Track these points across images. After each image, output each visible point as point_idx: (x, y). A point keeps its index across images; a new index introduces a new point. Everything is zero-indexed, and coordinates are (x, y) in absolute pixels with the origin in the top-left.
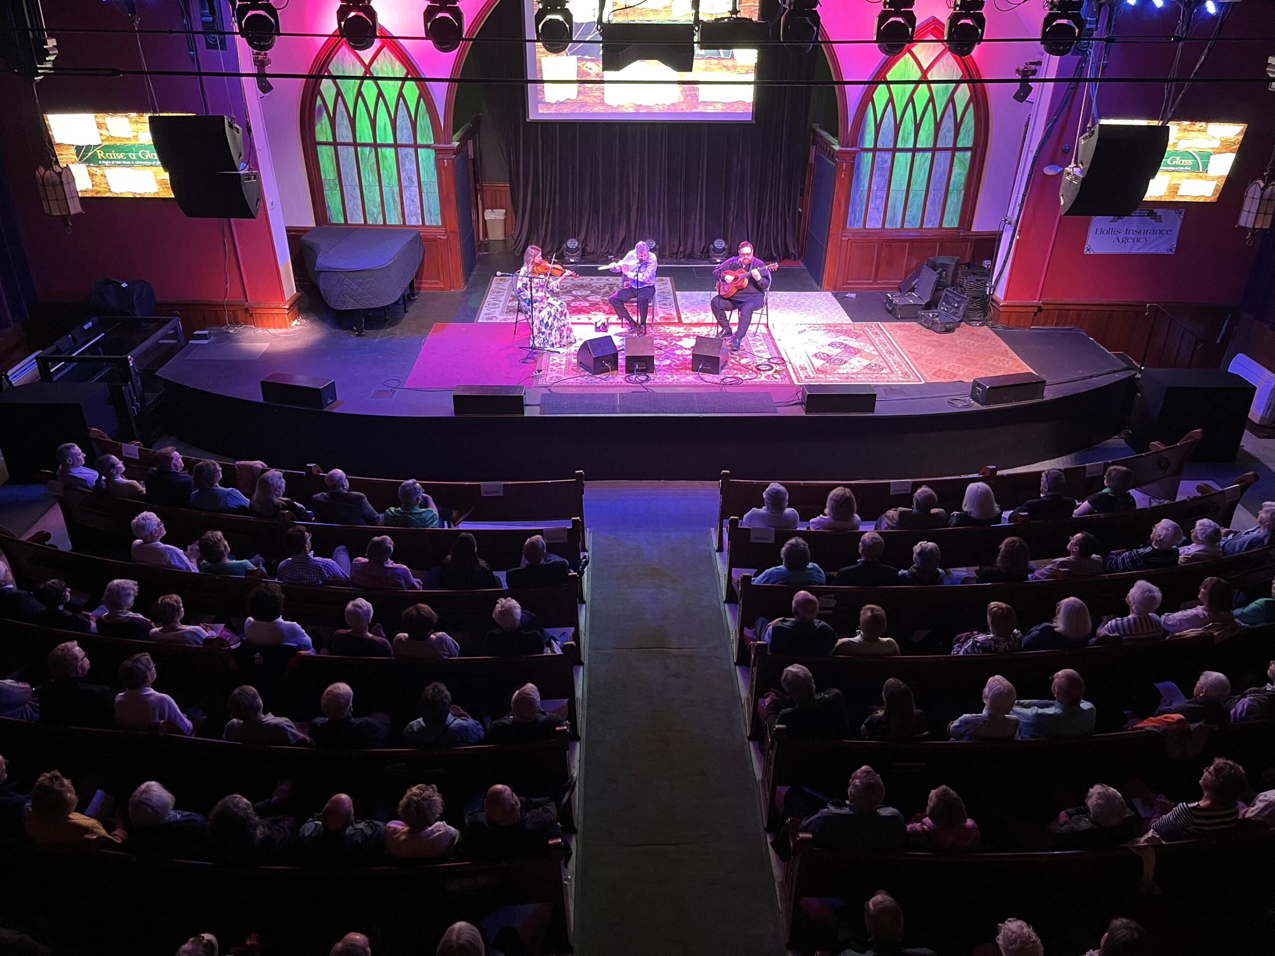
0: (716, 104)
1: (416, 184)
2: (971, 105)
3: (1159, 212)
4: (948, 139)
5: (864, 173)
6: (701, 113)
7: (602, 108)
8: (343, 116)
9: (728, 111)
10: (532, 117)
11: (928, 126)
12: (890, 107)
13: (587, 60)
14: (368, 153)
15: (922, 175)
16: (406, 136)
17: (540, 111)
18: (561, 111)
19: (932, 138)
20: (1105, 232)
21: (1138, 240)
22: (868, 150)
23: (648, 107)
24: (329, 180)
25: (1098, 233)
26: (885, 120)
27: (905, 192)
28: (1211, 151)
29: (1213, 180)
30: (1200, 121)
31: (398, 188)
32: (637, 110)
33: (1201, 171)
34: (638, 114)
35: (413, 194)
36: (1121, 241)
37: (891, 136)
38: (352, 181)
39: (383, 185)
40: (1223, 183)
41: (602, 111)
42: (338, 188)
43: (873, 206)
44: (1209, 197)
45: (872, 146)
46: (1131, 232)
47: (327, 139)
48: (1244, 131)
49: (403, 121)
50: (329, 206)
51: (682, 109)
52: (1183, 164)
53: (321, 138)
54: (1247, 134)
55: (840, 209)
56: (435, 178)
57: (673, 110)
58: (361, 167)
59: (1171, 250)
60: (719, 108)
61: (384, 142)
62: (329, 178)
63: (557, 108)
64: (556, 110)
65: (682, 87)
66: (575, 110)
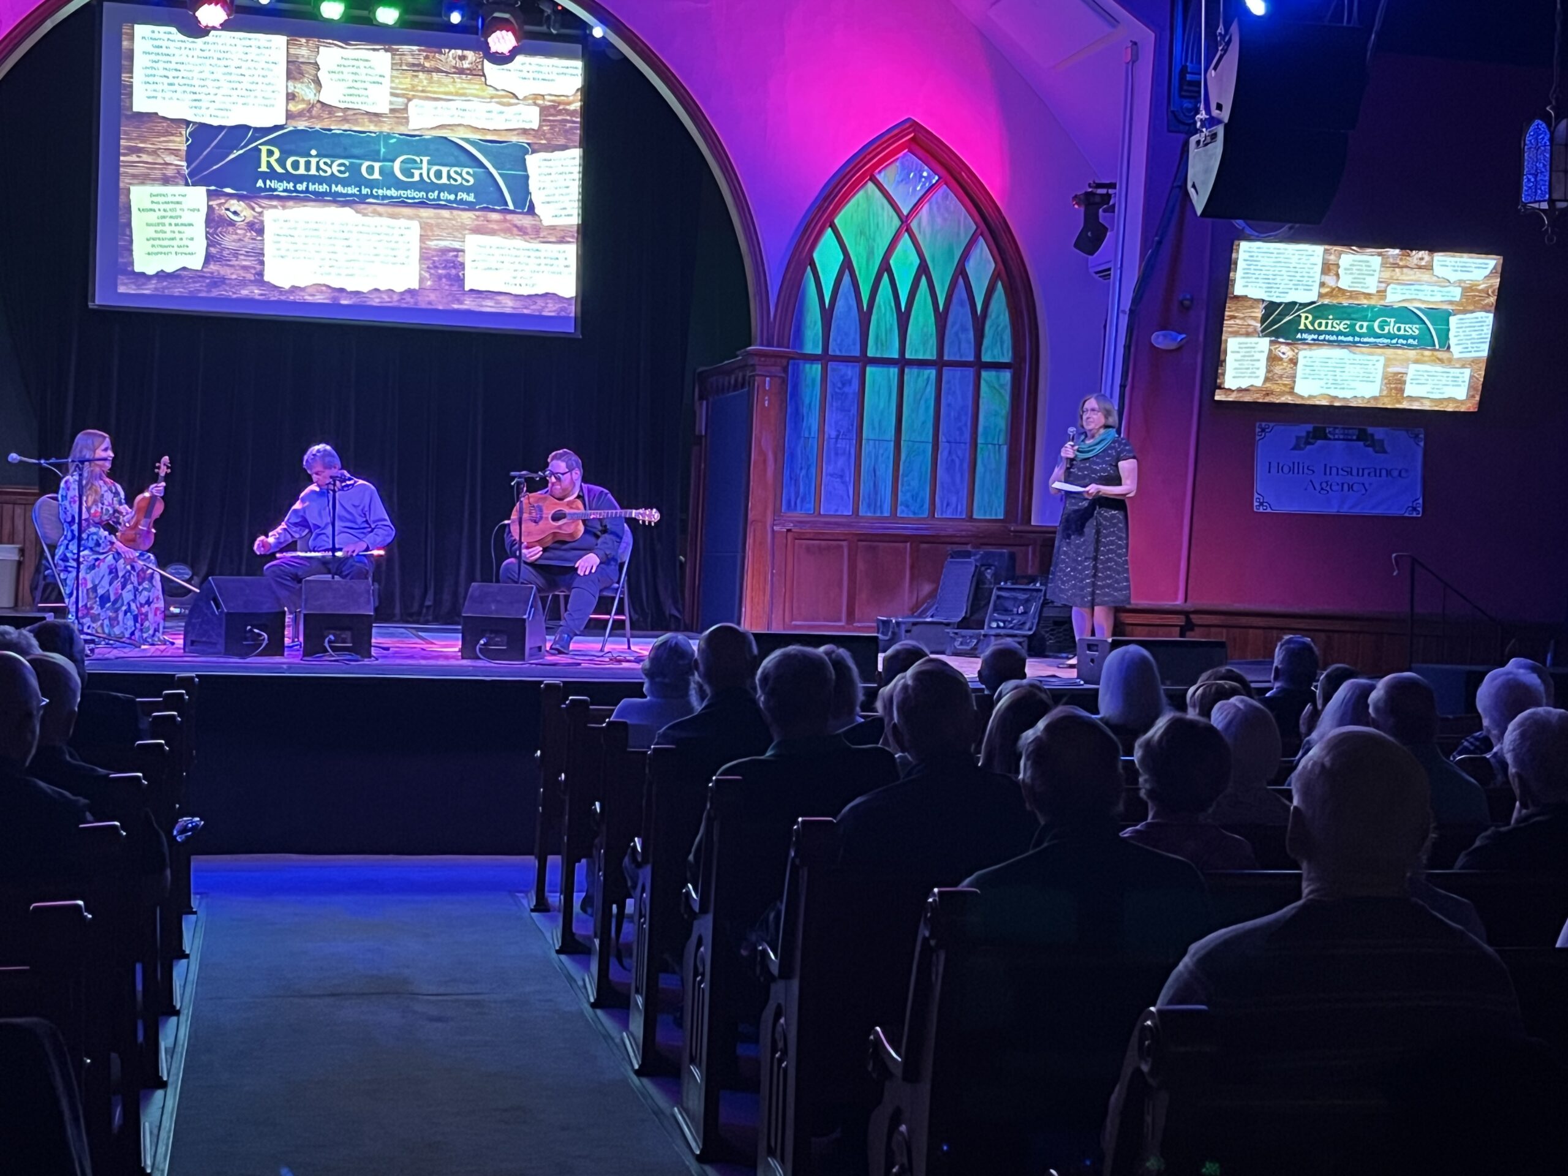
0: (499, 298)
2: (999, 285)
3: (1379, 433)
4: (964, 345)
5: (807, 401)
6: (468, 313)
7: (256, 291)
9: (526, 311)
10: (100, 299)
11: (923, 319)
12: (847, 278)
13: (231, 196)
15: (922, 410)
17: (122, 289)
18: (167, 292)
19: (933, 342)
20: (1286, 469)
21: (1351, 487)
22: (813, 358)
23: (357, 293)
25: (1274, 470)
26: (840, 303)
27: (892, 444)
28: (1450, 308)
29: (1463, 367)
30: (1420, 250)
32: (334, 298)
33: (1437, 347)
34: (335, 306)
36: (1318, 487)
37: (855, 334)
40: (1483, 373)
41: (257, 297)
43: (831, 469)
44: (1462, 402)
45: (819, 351)
46: (1334, 471)
48: (1499, 269)
51: (430, 303)
52: (1402, 332)
54: (1507, 275)
55: (765, 470)
57: (410, 302)
59: (1414, 509)
60: (508, 306)
63: (159, 286)
64: (156, 289)
65: (428, 259)
66: (200, 291)
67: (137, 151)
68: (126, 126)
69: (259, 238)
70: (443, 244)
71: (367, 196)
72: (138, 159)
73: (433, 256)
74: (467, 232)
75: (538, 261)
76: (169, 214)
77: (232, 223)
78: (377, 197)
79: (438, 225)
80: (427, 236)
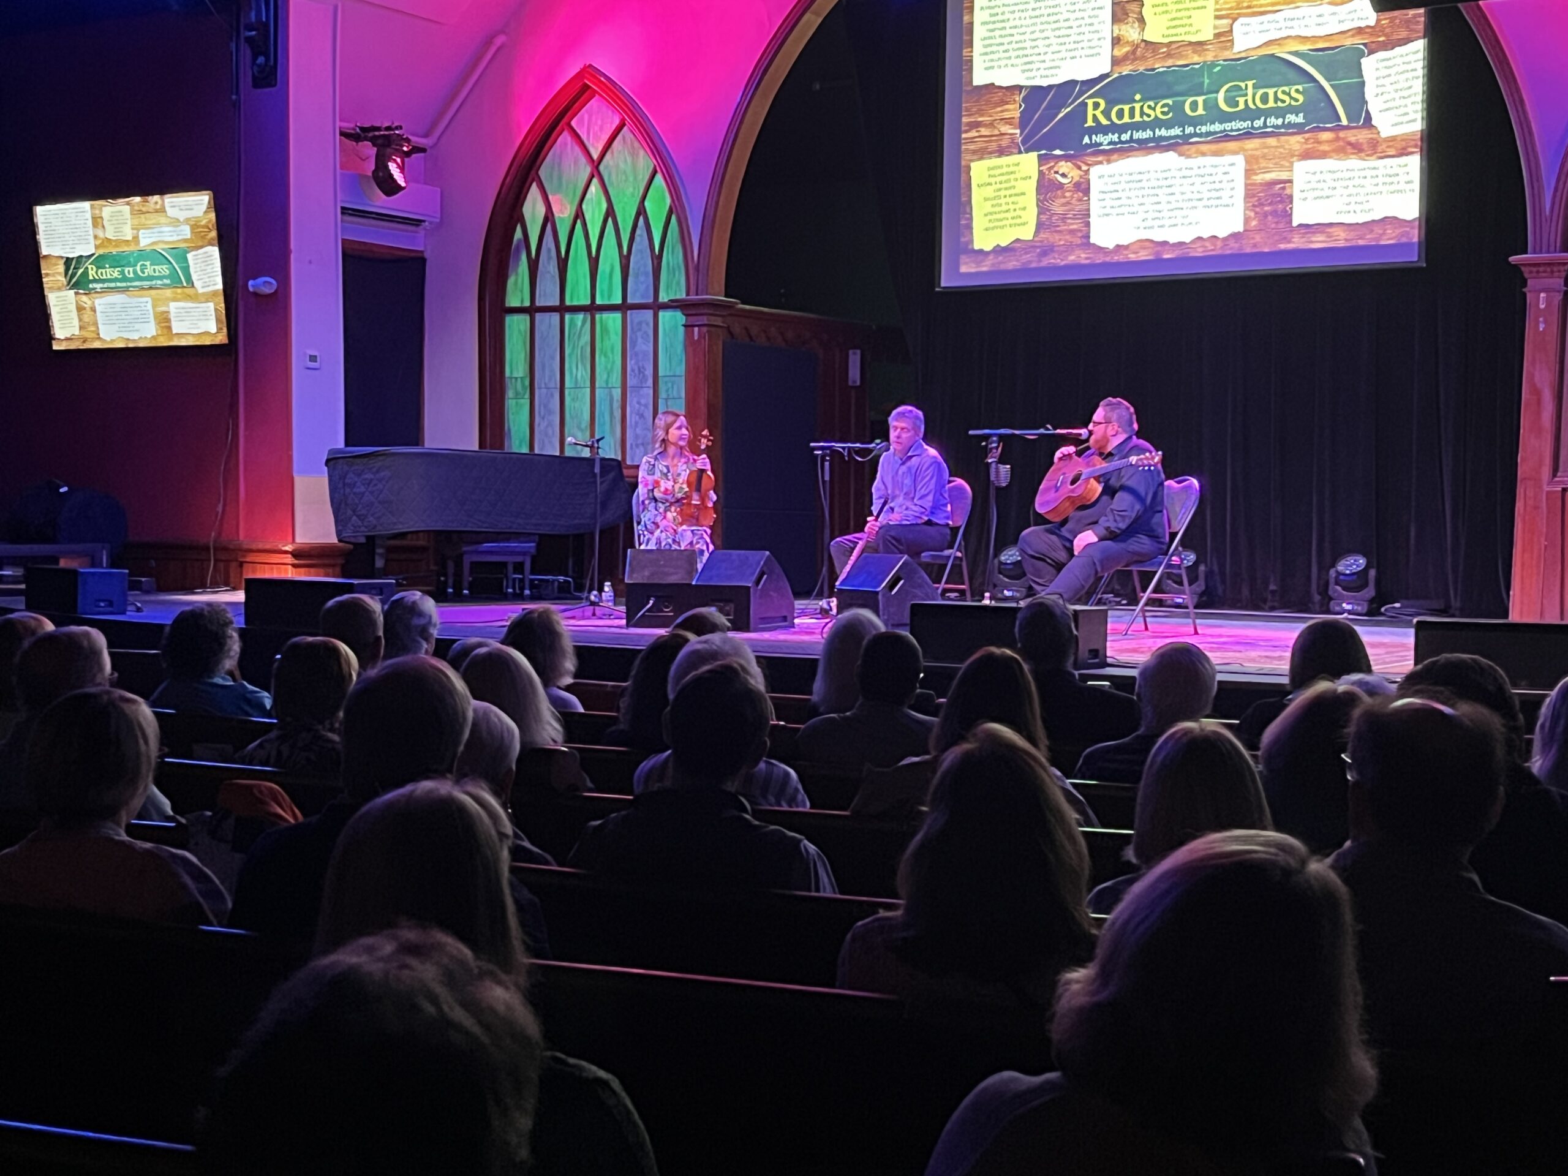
0: (1334, 230)
1: (650, 382)
6: (1297, 252)
7: (1083, 256)
8: (549, 258)
9: (1361, 242)
10: (946, 281)
13: (1059, 157)
14: (579, 323)
16: (642, 287)
17: (964, 269)
18: (1003, 267)
23: (1181, 244)
24: (516, 378)
31: (619, 391)
32: (1157, 253)
34: (1159, 261)
35: (643, 401)
38: (550, 379)
39: (597, 385)
41: (1083, 261)
42: (527, 395)
47: (522, 301)
49: (641, 261)
50: (509, 430)
51: (1256, 246)
53: (513, 301)
56: (681, 370)
57: (1233, 247)
58: (567, 352)
60: (1341, 239)
61: (606, 302)
62: (515, 375)
63: (996, 261)
64: (993, 265)
65: (1254, 196)
66: (1030, 262)
67: (976, 125)
68: (967, 102)
69: (1086, 198)
70: (1269, 177)
71: (1191, 136)
72: (977, 134)
73: (1259, 193)
74: (1295, 158)
75: (1375, 181)
76: (1004, 186)
77: (1061, 186)
78: (1200, 135)
79: (1264, 157)
80: (1253, 170)
